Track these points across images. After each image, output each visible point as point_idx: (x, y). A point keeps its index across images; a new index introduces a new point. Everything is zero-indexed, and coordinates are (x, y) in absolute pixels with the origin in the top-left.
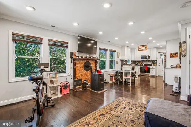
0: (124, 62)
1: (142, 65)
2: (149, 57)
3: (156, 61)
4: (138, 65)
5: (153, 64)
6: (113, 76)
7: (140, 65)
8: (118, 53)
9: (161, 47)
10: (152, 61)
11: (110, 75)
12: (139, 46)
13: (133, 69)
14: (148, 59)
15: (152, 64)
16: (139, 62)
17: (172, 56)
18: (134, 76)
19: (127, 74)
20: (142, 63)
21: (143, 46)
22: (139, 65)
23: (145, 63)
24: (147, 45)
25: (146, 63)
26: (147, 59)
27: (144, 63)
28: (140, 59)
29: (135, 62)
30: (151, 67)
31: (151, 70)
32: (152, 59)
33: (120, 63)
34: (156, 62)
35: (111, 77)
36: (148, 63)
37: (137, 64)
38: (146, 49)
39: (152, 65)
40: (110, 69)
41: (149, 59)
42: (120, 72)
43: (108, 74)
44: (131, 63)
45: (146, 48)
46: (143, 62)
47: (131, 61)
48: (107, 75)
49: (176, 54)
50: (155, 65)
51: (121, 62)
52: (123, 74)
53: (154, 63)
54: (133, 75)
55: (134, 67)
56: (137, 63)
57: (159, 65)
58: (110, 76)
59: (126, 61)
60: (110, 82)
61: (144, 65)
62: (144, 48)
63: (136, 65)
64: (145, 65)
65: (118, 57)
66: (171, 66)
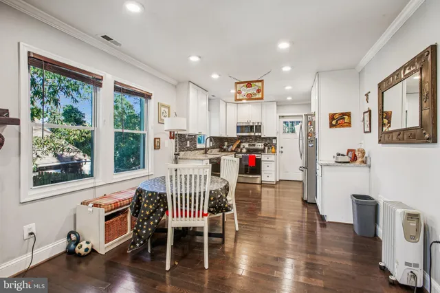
0: (185, 142)
1: (239, 150)
2: (259, 128)
3: (275, 138)
4: (228, 151)
5: (269, 149)
6: (125, 211)
7: (234, 151)
8: (160, 105)
9: (289, 98)
10: (266, 139)
11: (102, 210)
12: (237, 83)
13: (216, 168)
14: (257, 134)
15: (266, 148)
16: (230, 140)
17: (334, 122)
18: (220, 207)
19: (187, 204)
20: (239, 146)
21: (249, 84)
22: (232, 151)
23: (246, 145)
24: (262, 81)
25: (249, 145)
26: (252, 134)
27: (243, 144)
28: (233, 133)
29: (220, 143)
30: (264, 157)
31: (264, 166)
32: (265, 133)
33: (169, 145)
34: (274, 141)
35: (107, 218)
36: (254, 145)
37: (225, 147)
38: (259, 96)
39: (266, 151)
40: (116, 171)
41: (260, 134)
42: (154, 194)
43: (95, 205)
44: (208, 146)
45: (259, 91)
46: (241, 142)
47: (210, 137)
48: (90, 207)
49: (346, 117)
50: (273, 149)
51: (173, 141)
52: (166, 204)
53: (270, 143)
54: (218, 206)
55: (219, 159)
56: (226, 143)
57: (282, 150)
58: (102, 213)
59: (193, 138)
60: (103, 248)
61: (244, 150)
62: (252, 90)
63: (225, 151)
64: (249, 151)
65: (161, 122)
66: (339, 155)
